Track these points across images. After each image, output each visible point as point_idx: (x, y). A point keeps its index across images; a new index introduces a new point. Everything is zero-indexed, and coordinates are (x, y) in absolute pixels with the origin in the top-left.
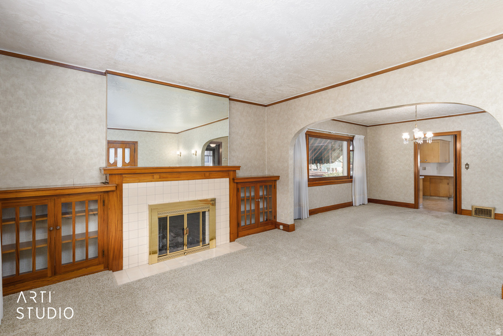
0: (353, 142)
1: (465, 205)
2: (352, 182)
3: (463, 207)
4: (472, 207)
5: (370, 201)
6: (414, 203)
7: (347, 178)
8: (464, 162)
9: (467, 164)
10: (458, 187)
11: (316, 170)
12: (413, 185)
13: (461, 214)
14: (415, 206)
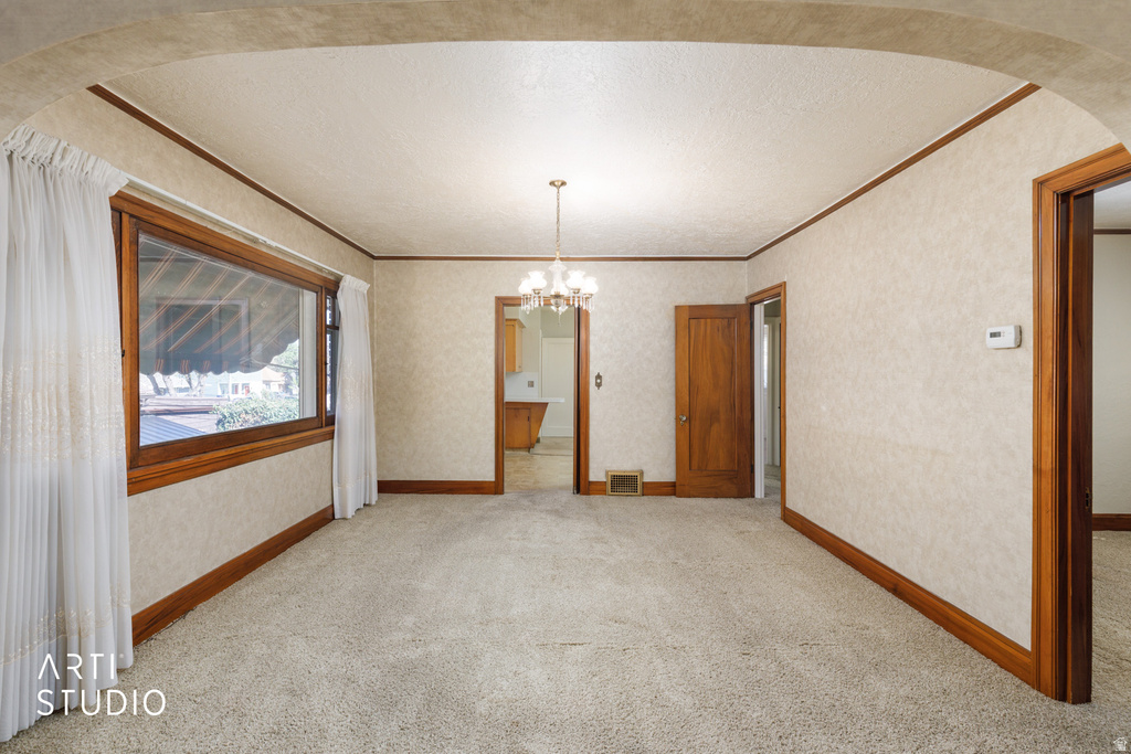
0: (334, 297)
1: (596, 473)
2: (333, 438)
3: (593, 477)
4: (607, 472)
5: (385, 487)
6: (493, 480)
7: (315, 424)
8: (594, 369)
9: (599, 377)
10: (582, 430)
11: (186, 390)
12: (492, 432)
13: (587, 493)
14: (496, 488)
